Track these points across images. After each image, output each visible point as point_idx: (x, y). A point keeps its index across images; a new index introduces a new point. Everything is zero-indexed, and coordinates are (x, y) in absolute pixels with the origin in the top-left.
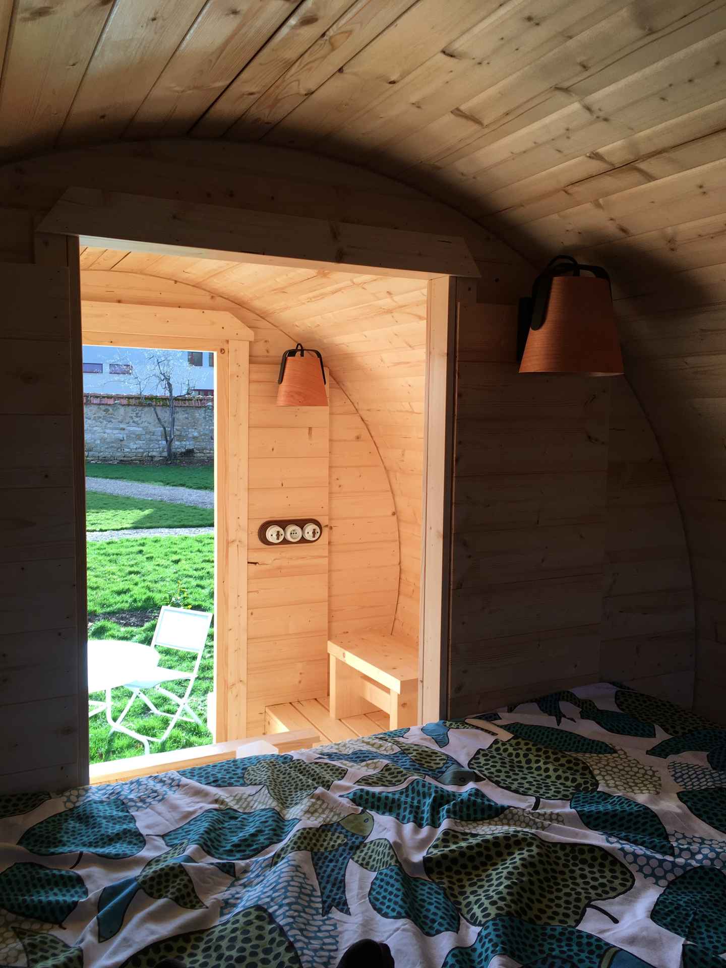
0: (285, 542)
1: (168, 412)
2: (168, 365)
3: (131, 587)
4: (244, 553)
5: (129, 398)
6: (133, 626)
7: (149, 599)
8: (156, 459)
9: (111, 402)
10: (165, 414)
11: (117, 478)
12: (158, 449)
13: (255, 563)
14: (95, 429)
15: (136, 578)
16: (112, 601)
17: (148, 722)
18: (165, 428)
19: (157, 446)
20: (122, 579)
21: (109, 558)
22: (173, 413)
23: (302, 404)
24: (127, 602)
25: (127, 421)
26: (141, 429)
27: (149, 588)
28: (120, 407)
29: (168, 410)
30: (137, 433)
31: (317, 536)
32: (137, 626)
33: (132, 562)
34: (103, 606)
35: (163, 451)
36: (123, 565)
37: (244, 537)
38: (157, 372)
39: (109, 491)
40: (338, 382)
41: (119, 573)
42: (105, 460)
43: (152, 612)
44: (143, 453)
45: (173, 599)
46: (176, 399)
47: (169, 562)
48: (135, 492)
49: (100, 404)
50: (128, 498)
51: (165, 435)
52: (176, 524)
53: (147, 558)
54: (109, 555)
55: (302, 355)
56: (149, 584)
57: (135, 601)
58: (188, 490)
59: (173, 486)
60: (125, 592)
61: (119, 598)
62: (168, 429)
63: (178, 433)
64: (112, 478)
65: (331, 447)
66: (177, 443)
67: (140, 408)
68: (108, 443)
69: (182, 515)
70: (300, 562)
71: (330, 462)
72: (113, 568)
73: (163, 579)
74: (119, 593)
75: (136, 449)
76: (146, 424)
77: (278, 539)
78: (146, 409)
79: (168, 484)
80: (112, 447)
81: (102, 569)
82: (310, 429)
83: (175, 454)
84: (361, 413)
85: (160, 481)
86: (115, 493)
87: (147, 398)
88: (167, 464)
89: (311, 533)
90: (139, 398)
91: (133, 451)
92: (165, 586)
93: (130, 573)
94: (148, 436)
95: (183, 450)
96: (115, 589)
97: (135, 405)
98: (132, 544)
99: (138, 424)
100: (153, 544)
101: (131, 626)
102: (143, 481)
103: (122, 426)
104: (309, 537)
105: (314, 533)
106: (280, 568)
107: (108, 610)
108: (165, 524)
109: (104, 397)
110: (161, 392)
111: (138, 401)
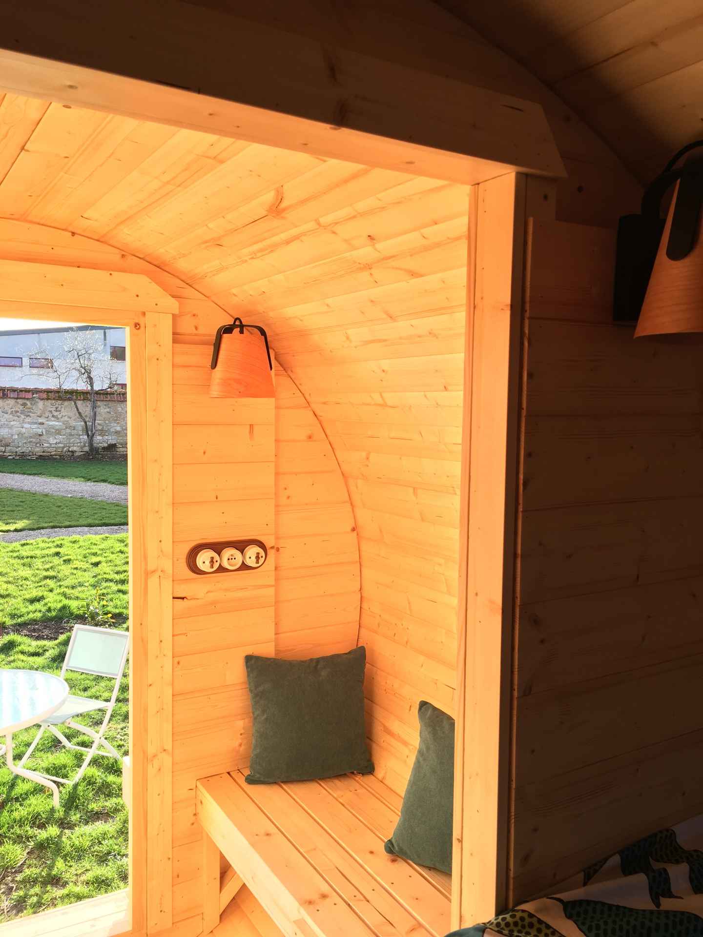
0: (221, 569)
1: (89, 406)
2: (89, 359)
3: (45, 593)
4: (167, 585)
5: (48, 391)
6: (47, 639)
7: (64, 607)
8: (77, 454)
9: (29, 395)
10: (85, 408)
11: (35, 474)
12: (78, 444)
13: (183, 598)
14: (12, 423)
15: (51, 583)
16: (24, 610)
17: (60, 758)
18: (86, 423)
19: (78, 441)
20: (37, 585)
21: (22, 561)
22: (94, 407)
23: (242, 395)
24: (40, 611)
25: (47, 415)
26: (61, 424)
27: (64, 595)
28: (39, 401)
29: (89, 404)
30: (57, 428)
31: (261, 561)
32: (51, 639)
33: (47, 566)
34: (13, 616)
35: (85, 446)
36: (38, 569)
37: (168, 565)
38: (78, 366)
39: (26, 488)
40: (285, 367)
41: (33, 579)
42: (23, 455)
43: (68, 622)
44: (63, 448)
45: (91, 608)
46: (97, 393)
47: (88, 566)
48: (54, 489)
49: (17, 398)
50: (46, 495)
51: (86, 430)
52: (97, 522)
53: (64, 561)
54: (23, 558)
55: (242, 332)
56: (66, 590)
57: (49, 610)
58: (110, 486)
59: (94, 482)
60: (38, 600)
61: (31, 608)
62: (89, 424)
63: (99, 428)
64: (30, 475)
65: (277, 448)
66: (99, 438)
67: (60, 402)
68: (26, 438)
69: (104, 513)
70: (240, 594)
71: (277, 467)
72: (26, 572)
73: (81, 585)
74: (32, 601)
75: (56, 444)
76: (66, 418)
77: (212, 567)
78: (66, 403)
79: (89, 480)
80: (31, 442)
81: (15, 574)
82: (251, 426)
83: (97, 449)
84: (313, 406)
85: (80, 477)
86: (33, 490)
87: (67, 392)
88: (89, 459)
89: (254, 558)
90: (58, 392)
91: (53, 446)
92: (83, 592)
93: (46, 578)
94: (68, 431)
95: (106, 445)
96: (28, 596)
97: (54, 399)
98: (47, 545)
99: (58, 419)
100: (71, 544)
101: (44, 639)
102: (63, 477)
103: (40, 420)
104: (251, 562)
105: (258, 558)
106: (214, 603)
107: (19, 620)
108: (85, 523)
109: (21, 391)
110: (82, 385)
111: (57, 395)
